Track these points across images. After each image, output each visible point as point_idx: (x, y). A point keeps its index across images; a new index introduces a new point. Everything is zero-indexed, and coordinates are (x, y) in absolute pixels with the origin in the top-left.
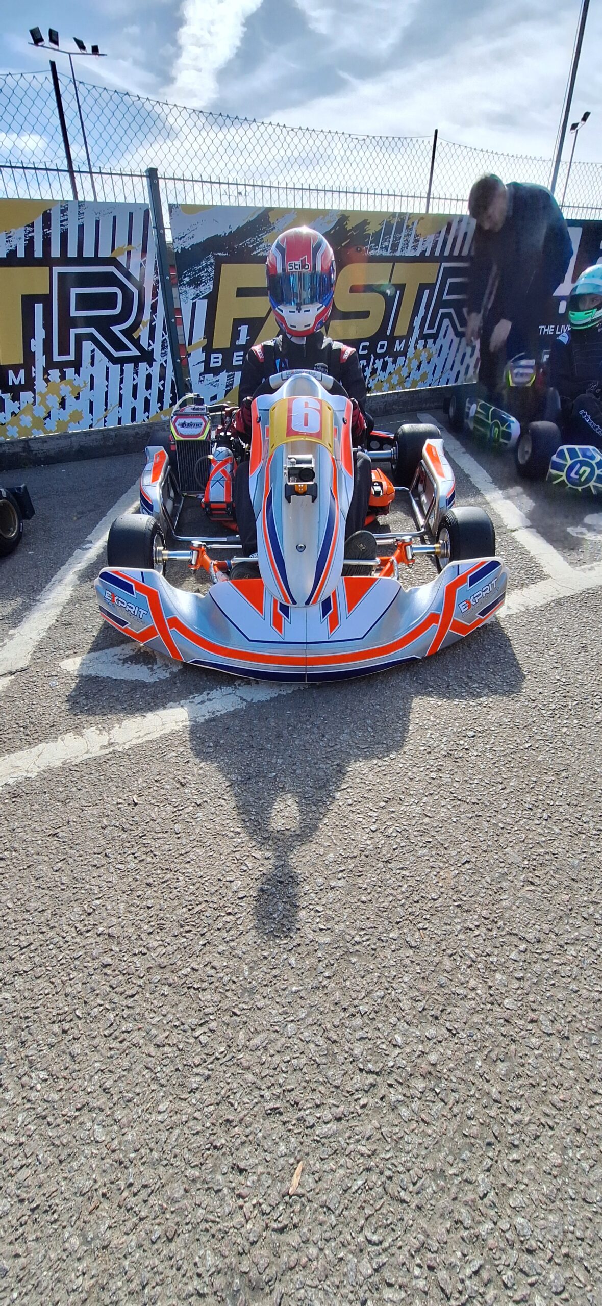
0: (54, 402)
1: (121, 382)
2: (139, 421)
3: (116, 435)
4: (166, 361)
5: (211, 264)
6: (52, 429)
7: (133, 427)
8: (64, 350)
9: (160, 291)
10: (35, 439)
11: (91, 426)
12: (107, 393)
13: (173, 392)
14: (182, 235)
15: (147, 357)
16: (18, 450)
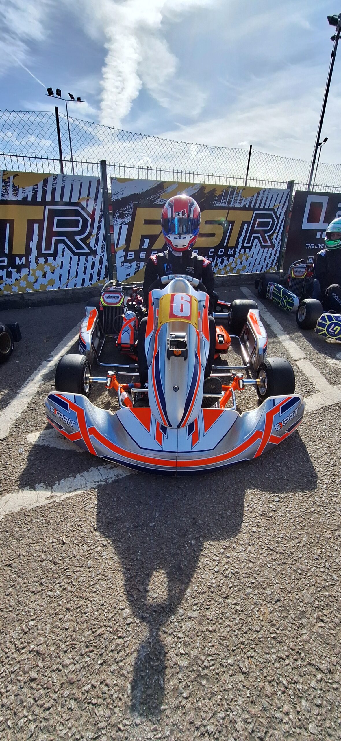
0: (39, 274)
1: (78, 265)
2: (86, 286)
3: (73, 292)
4: (103, 255)
5: (131, 207)
6: (37, 288)
7: (82, 289)
8: (48, 247)
9: (103, 220)
10: (27, 293)
11: (59, 288)
12: (69, 271)
13: (106, 271)
14: (117, 193)
15: (94, 252)
16: (17, 299)
